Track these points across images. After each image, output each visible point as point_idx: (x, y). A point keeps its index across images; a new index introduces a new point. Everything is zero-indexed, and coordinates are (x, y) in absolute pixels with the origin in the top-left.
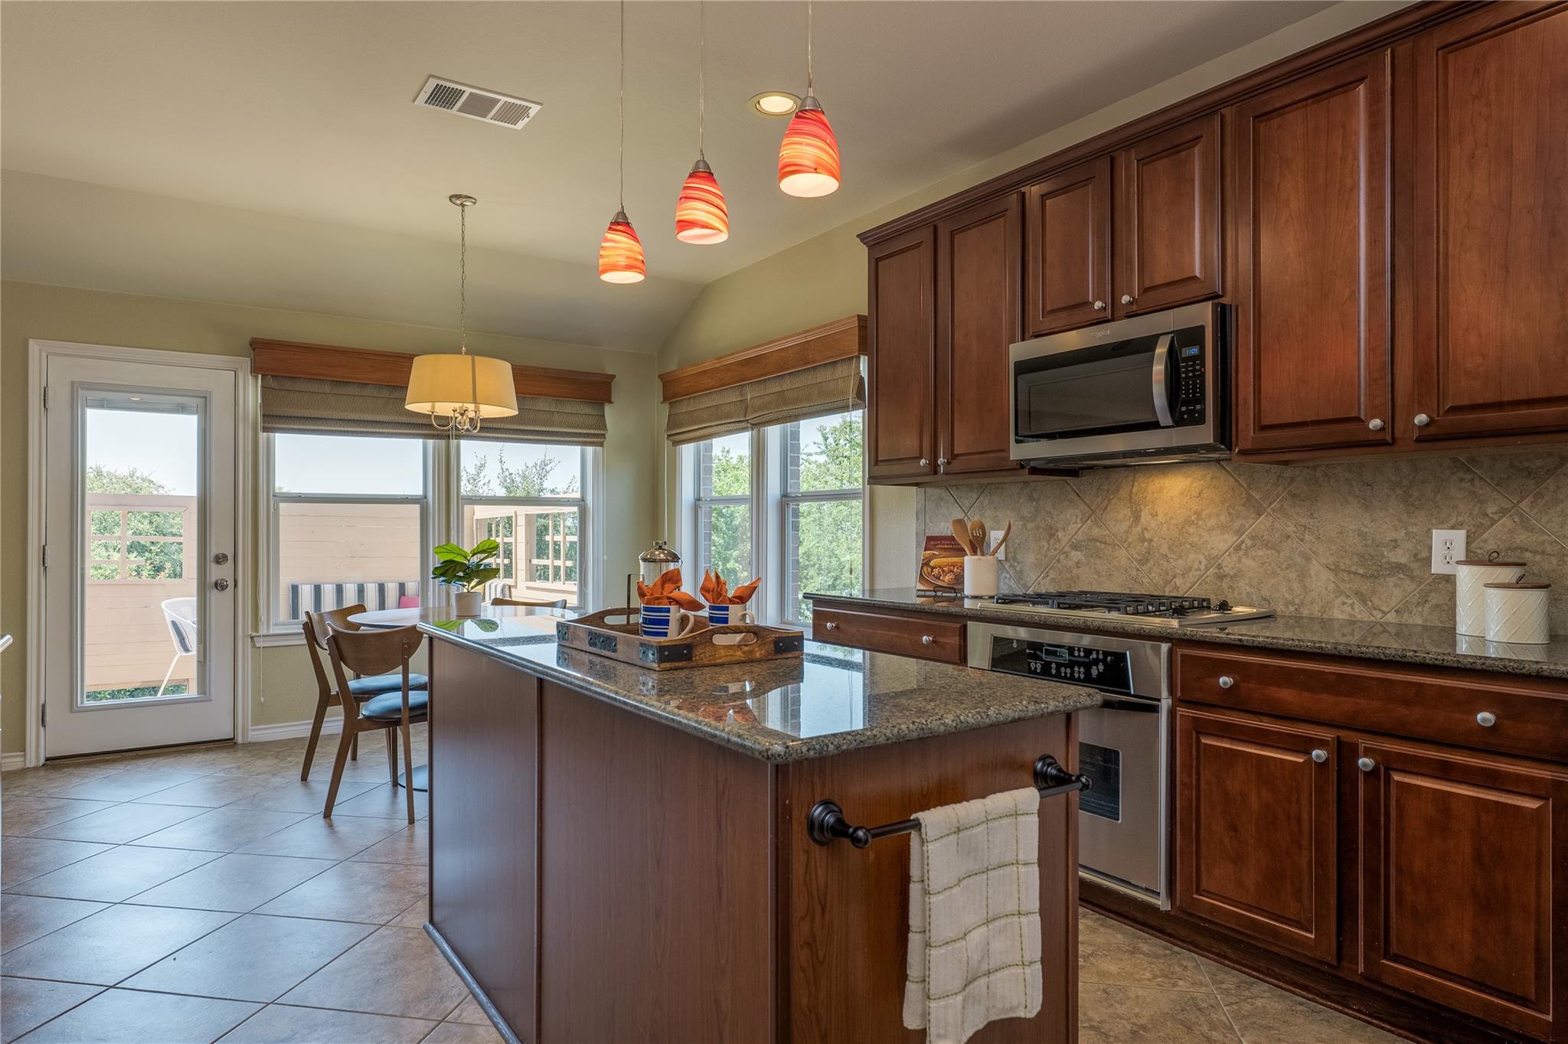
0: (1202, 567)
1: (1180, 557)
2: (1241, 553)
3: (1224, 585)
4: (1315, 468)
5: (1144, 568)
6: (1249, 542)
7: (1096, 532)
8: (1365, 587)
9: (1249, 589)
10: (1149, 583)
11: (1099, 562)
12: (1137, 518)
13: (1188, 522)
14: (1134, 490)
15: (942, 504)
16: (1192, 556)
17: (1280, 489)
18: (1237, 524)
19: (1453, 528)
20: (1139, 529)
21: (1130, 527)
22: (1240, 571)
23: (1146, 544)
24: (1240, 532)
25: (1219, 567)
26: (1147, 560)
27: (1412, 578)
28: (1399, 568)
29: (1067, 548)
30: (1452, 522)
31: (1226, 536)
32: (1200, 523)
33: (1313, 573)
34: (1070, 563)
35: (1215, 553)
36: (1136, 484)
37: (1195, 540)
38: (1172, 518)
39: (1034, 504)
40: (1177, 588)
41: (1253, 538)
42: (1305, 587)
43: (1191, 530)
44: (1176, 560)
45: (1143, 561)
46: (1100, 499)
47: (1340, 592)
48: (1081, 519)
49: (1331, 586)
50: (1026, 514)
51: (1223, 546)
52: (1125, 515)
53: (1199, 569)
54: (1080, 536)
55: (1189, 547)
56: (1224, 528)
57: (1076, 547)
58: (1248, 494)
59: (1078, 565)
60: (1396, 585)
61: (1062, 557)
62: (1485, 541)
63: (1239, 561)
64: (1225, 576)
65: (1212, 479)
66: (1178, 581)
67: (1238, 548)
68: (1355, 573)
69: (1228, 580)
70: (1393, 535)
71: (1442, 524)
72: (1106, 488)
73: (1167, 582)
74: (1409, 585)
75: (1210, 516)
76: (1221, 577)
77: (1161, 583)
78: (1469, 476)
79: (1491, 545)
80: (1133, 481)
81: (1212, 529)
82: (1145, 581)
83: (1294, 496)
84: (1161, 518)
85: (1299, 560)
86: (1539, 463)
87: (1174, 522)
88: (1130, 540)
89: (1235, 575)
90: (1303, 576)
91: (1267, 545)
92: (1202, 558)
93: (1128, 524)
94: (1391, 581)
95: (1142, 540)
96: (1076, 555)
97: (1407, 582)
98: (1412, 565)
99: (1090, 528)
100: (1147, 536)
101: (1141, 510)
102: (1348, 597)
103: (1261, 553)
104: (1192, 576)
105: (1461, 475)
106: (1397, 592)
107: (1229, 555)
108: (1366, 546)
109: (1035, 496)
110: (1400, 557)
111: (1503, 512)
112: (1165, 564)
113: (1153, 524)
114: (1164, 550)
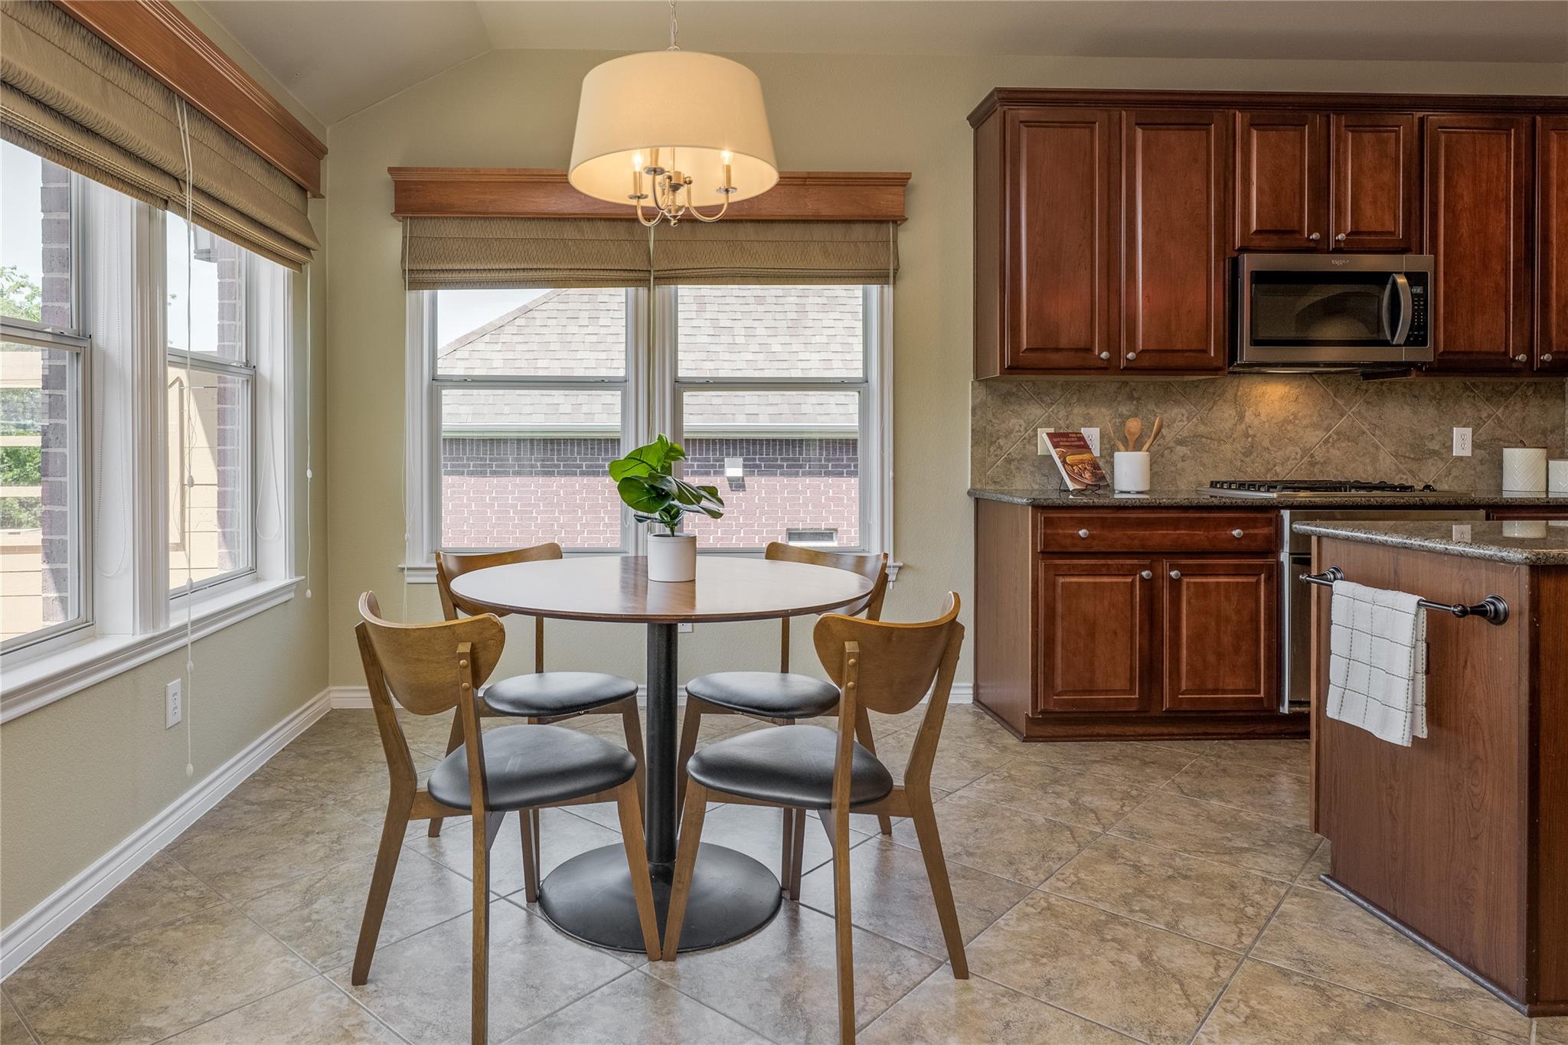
0: (1298, 457)
1: (1280, 449)
2: (1329, 445)
3: (1316, 470)
4: (1382, 383)
5: (1248, 459)
6: (1335, 437)
7: (1202, 429)
8: (1414, 466)
9: (1335, 472)
10: (1254, 471)
11: (1205, 455)
12: (1241, 417)
13: (1286, 421)
14: (1239, 393)
15: (1013, 400)
16: (1290, 448)
17: (1358, 397)
18: (1326, 423)
19: (1464, 426)
20: (1243, 426)
21: (1235, 425)
22: (1328, 459)
23: (1250, 439)
24: (1327, 430)
25: (1312, 456)
26: (1251, 453)
27: (1442, 459)
28: (1434, 453)
29: (1172, 444)
30: (1463, 423)
31: (1317, 432)
32: (1297, 422)
33: (1380, 458)
34: (1175, 458)
35: (1308, 445)
36: (1241, 389)
37: (1293, 435)
38: (1272, 418)
39: (1135, 402)
40: (1277, 474)
41: (1338, 433)
42: (1375, 469)
43: (1289, 428)
44: (1275, 452)
45: (1247, 453)
46: (1205, 401)
47: (1399, 471)
48: (1188, 418)
49: (1393, 467)
50: (1125, 412)
51: (1315, 440)
52: (1230, 415)
53: (1296, 459)
54: (1185, 433)
55: (1287, 441)
56: (1315, 426)
57: (1181, 442)
58: (1334, 401)
59: (1183, 459)
60: (1433, 464)
61: (1166, 452)
62: (1480, 435)
63: (1328, 451)
64: (1317, 463)
65: (1306, 388)
66: (1278, 469)
67: (1326, 441)
68: (1409, 458)
69: (1319, 466)
70: (1430, 431)
71: (1459, 424)
72: (1211, 390)
73: (1268, 470)
74: (1441, 464)
75: (1305, 417)
76: (1313, 464)
77: (1263, 470)
78: (1472, 394)
79: (1484, 437)
80: (1238, 387)
81: (1306, 427)
82: (1249, 470)
83: (1368, 403)
84: (1263, 417)
85: (1372, 449)
86: (1506, 388)
87: (1274, 421)
88: (1234, 436)
89: (1325, 462)
90: (1375, 460)
91: (1348, 439)
92: (1299, 450)
93: (1234, 422)
94: (1430, 461)
95: (1247, 436)
96: (1181, 450)
97: (1439, 462)
98: (1441, 450)
99: (1196, 425)
100: (1251, 432)
101: (1245, 411)
102: (1404, 474)
103: (1344, 445)
104: (1290, 464)
105: (1468, 393)
106: (1433, 469)
107: (1320, 447)
108: (1415, 438)
109: (1136, 395)
110: (1434, 446)
111: (1489, 416)
112: (1267, 455)
113: (1256, 422)
114: (1266, 443)
